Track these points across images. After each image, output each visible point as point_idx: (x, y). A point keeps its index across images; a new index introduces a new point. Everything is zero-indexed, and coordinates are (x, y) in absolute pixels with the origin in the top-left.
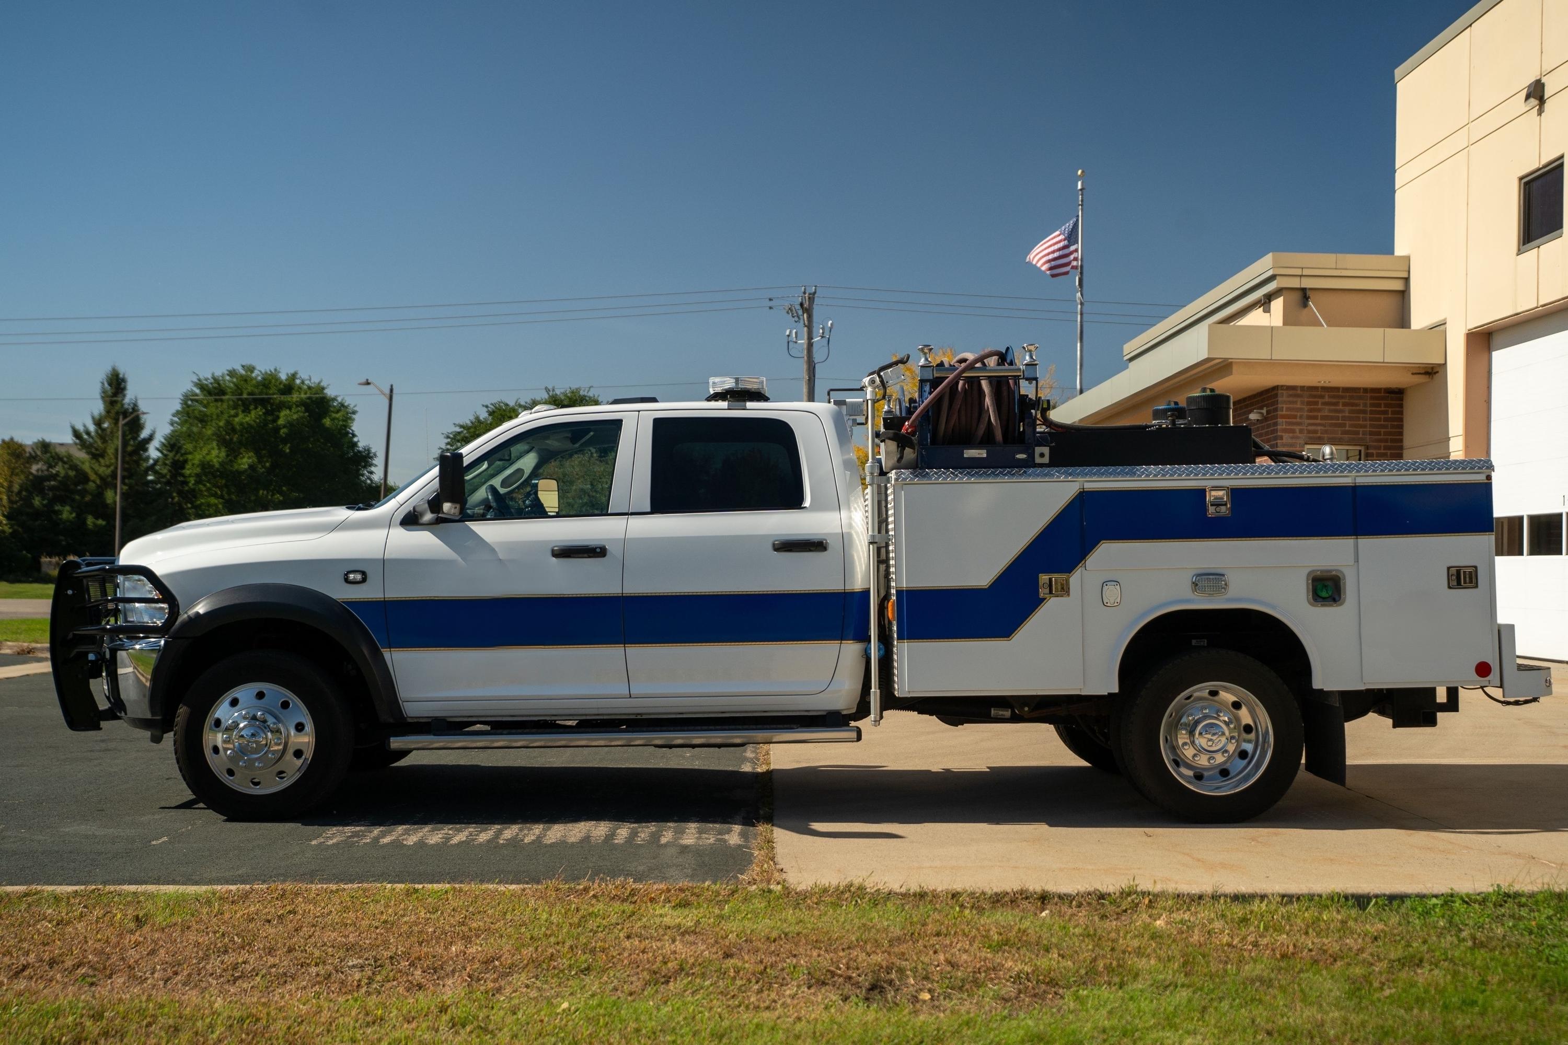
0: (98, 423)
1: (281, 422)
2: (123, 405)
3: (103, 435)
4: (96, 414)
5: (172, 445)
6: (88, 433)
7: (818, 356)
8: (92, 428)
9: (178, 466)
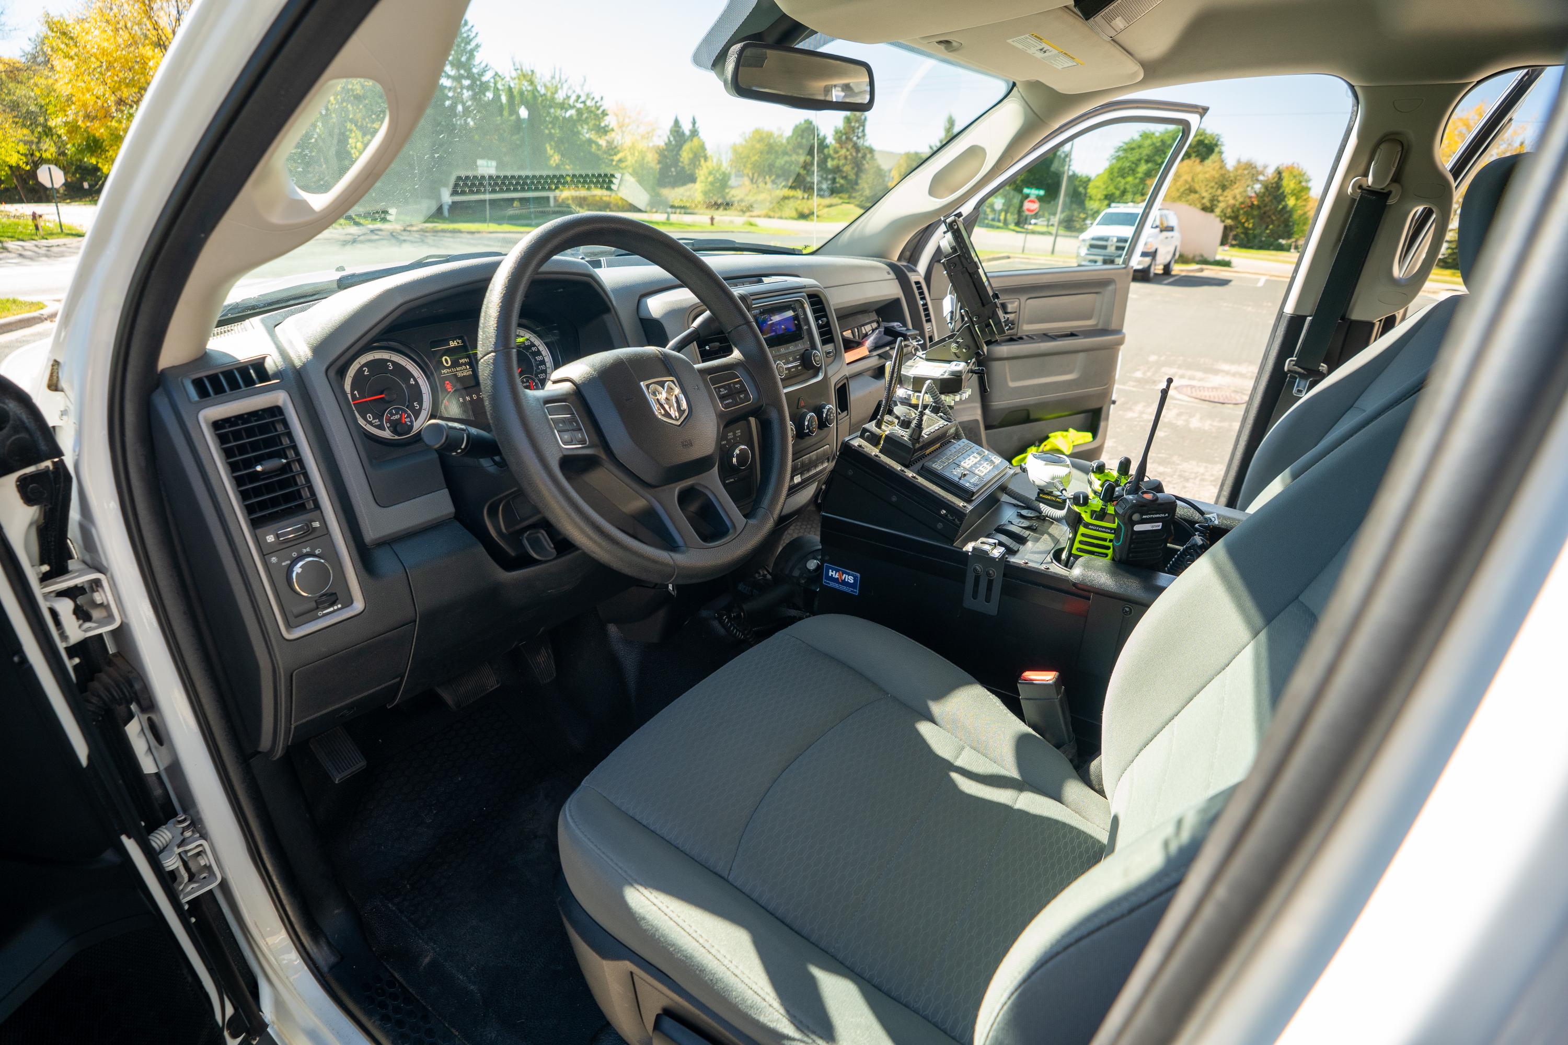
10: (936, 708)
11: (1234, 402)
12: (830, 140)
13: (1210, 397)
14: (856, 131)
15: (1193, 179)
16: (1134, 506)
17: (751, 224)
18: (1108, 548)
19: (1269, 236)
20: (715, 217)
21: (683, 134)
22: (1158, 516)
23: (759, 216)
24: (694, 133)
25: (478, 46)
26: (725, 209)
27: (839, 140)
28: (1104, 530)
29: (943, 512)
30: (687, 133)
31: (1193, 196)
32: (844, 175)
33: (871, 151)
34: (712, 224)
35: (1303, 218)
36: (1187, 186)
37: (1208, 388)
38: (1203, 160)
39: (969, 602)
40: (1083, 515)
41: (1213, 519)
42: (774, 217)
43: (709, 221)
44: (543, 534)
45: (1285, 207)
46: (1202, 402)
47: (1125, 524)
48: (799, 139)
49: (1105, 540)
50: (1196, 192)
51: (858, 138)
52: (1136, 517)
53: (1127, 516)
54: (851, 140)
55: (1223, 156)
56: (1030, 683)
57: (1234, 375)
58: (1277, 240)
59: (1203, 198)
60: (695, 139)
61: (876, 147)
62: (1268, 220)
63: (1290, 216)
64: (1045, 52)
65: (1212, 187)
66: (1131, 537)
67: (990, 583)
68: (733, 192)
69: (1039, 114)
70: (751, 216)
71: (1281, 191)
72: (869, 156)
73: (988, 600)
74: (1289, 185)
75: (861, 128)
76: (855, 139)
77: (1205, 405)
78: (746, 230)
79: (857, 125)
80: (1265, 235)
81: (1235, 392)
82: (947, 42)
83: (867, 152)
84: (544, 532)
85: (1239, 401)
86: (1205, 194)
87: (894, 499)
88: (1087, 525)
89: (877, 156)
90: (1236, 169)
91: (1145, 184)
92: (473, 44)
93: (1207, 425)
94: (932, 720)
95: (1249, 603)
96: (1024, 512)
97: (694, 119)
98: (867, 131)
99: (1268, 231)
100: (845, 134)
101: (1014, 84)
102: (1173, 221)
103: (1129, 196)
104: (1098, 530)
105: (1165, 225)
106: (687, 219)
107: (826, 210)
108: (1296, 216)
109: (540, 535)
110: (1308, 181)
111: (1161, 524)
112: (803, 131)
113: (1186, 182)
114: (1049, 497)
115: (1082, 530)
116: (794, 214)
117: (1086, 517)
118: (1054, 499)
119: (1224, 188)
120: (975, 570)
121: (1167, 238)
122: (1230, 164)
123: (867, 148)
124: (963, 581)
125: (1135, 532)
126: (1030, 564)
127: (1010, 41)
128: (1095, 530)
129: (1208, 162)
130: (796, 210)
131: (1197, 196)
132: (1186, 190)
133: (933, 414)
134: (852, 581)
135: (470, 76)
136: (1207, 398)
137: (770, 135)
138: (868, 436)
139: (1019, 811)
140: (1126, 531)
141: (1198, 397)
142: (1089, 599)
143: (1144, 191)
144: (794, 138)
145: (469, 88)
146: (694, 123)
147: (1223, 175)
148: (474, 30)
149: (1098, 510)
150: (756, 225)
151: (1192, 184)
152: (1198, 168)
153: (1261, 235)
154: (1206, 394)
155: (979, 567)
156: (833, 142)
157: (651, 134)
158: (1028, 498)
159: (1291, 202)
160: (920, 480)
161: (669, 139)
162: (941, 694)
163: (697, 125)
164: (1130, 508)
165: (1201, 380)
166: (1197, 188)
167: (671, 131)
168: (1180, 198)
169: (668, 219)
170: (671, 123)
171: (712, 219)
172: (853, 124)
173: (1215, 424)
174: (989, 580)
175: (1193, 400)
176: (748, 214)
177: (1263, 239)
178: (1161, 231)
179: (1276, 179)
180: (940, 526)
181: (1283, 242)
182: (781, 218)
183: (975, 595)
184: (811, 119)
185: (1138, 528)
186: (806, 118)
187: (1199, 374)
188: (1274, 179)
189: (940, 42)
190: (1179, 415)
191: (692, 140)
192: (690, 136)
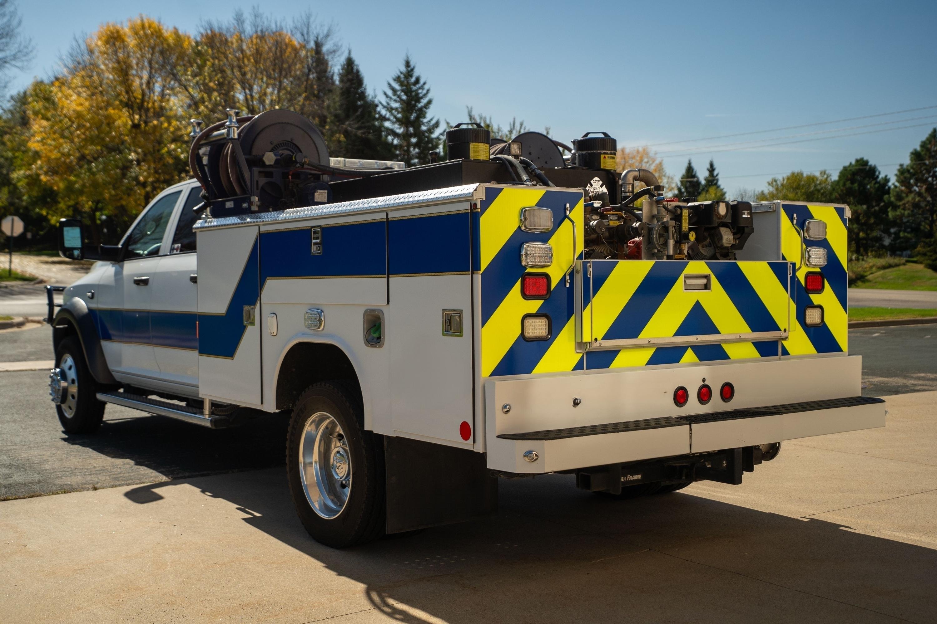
21: (698, 183)
24: (712, 181)
25: (430, 102)
48: (848, 184)
60: (712, 190)
92: (424, 101)
112: (854, 174)
135: (418, 134)
137: (811, 179)
144: (841, 183)
145: (416, 145)
148: (426, 87)
163: (715, 173)
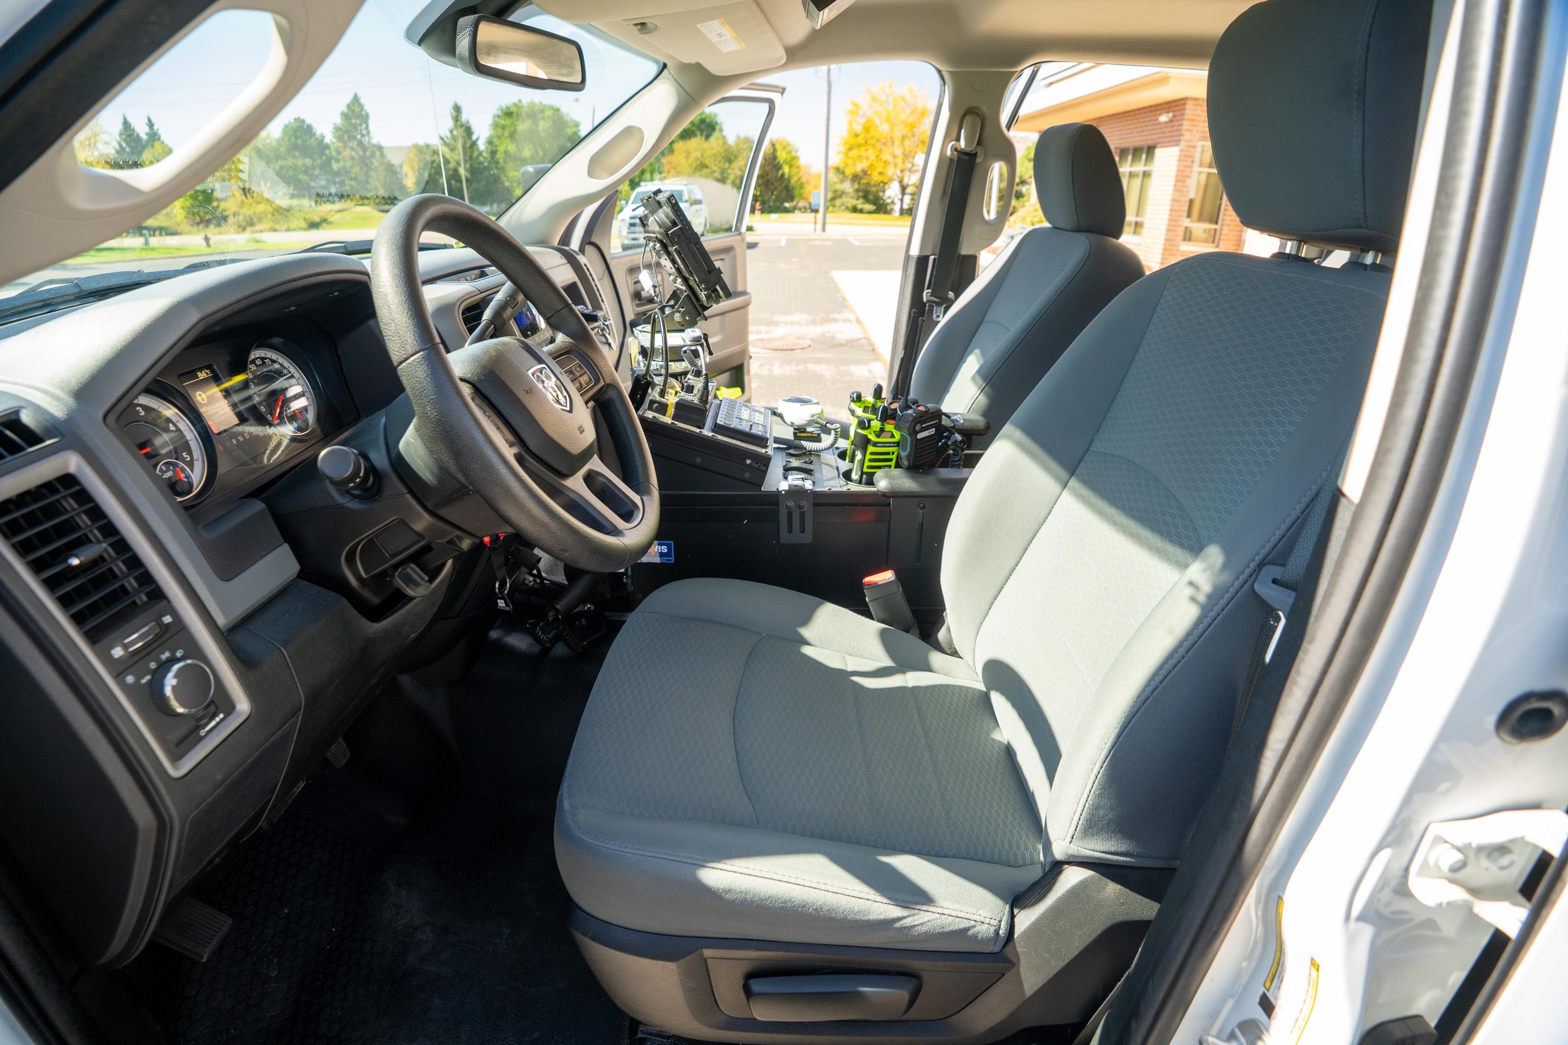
0: (451, 132)
1: (540, 128)
2: (461, 122)
3: (454, 138)
4: (450, 128)
5: (490, 142)
6: (447, 137)
7: (833, 78)
8: (449, 135)
9: (493, 153)
10: (805, 632)
11: (800, 347)
12: (329, 138)
13: (780, 346)
14: (359, 128)
15: (702, 156)
16: (915, 418)
17: (257, 241)
18: (891, 460)
19: (775, 201)
20: (209, 236)
22: (932, 423)
23: (261, 231)
26: (219, 225)
27: (340, 139)
28: (889, 445)
29: (748, 462)
30: (145, 137)
31: (705, 171)
32: (354, 176)
33: (380, 148)
34: (208, 245)
35: (799, 183)
36: (699, 162)
37: (776, 339)
38: (707, 137)
39: (786, 538)
40: (870, 437)
41: (958, 419)
42: (280, 231)
43: (204, 243)
44: (413, 569)
45: (783, 175)
46: (775, 351)
47: (910, 435)
49: (888, 454)
50: (707, 167)
51: (363, 136)
52: (918, 427)
53: (912, 428)
54: (355, 138)
55: (724, 133)
56: (875, 585)
57: (792, 324)
58: (782, 203)
59: (714, 172)
61: (384, 144)
62: (772, 187)
63: (789, 182)
64: (721, 36)
65: (720, 162)
66: (916, 443)
67: (802, 516)
68: (223, 205)
69: (692, 94)
70: (253, 232)
71: (777, 161)
72: (378, 154)
73: (803, 531)
74: (782, 156)
75: (364, 126)
76: (359, 137)
77: (779, 354)
78: (253, 248)
79: (358, 122)
80: (772, 200)
81: (799, 338)
82: (643, 24)
83: (375, 150)
84: (413, 566)
85: (804, 346)
86: (715, 168)
87: (698, 460)
88: (875, 444)
89: (386, 152)
90: (737, 144)
91: (661, 163)
93: (788, 370)
94: (808, 644)
95: (1053, 465)
96: (792, 451)
97: (149, 120)
98: (371, 128)
99: (774, 197)
100: (347, 132)
101: (665, 66)
102: (698, 195)
103: (647, 175)
104: (885, 447)
105: (693, 198)
106: (171, 241)
107: (339, 215)
108: (793, 182)
109: (409, 570)
110: (797, 151)
111: (934, 429)
113: (697, 158)
114: (806, 435)
115: (871, 449)
116: (304, 225)
117: (872, 437)
118: (810, 435)
119: (730, 161)
120: (787, 506)
121: (697, 211)
122: (731, 140)
123: (374, 146)
124: (777, 521)
125: (918, 440)
126: (833, 489)
127: (699, 26)
128: (883, 447)
129: (713, 139)
130: (305, 219)
131: (708, 171)
132: (698, 166)
133: (696, 378)
134: (666, 550)
136: (778, 348)
138: (657, 407)
139: (914, 688)
140: (912, 440)
141: (771, 347)
142: (889, 505)
143: (661, 169)
146: (151, 124)
147: (727, 151)
149: (878, 430)
150: (263, 242)
151: (702, 159)
152: (705, 145)
153: (769, 200)
154: (776, 344)
155: (791, 504)
156: (334, 140)
157: (92, 141)
158: (788, 440)
159: (786, 169)
160: (720, 437)
161: (120, 145)
162: (806, 619)
164: (913, 421)
165: (767, 333)
166: (707, 162)
167: (120, 135)
168: (694, 172)
169: (147, 243)
170: (119, 126)
171: (207, 239)
172: (353, 121)
173: (794, 368)
174: (801, 512)
175: (766, 351)
176: (249, 229)
177: (771, 204)
178: (691, 205)
179: (772, 151)
180: (747, 475)
181: (787, 205)
182: (288, 230)
183: (790, 531)
184: (302, 117)
185: (920, 436)
186: (296, 117)
187: (764, 328)
188: (770, 150)
189: (636, 25)
190: (761, 366)
191: (153, 146)
192: (149, 141)
